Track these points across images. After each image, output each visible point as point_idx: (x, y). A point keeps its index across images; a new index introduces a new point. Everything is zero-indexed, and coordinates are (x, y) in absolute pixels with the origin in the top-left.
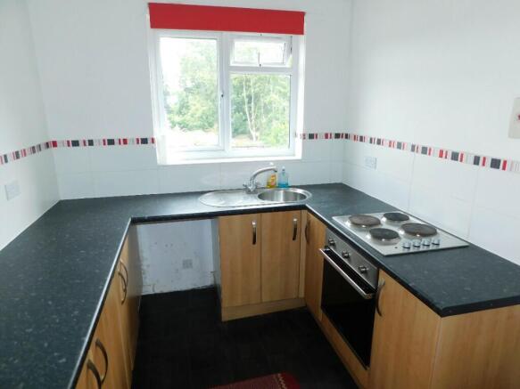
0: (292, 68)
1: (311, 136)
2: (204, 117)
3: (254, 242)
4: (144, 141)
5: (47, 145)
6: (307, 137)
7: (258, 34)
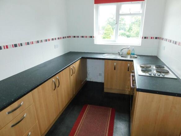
0: (142, 13)
1: (145, 38)
2: (137, 33)
3: (115, 69)
4: (91, 37)
5: (68, 37)
6: (144, 38)
7: (130, 2)
